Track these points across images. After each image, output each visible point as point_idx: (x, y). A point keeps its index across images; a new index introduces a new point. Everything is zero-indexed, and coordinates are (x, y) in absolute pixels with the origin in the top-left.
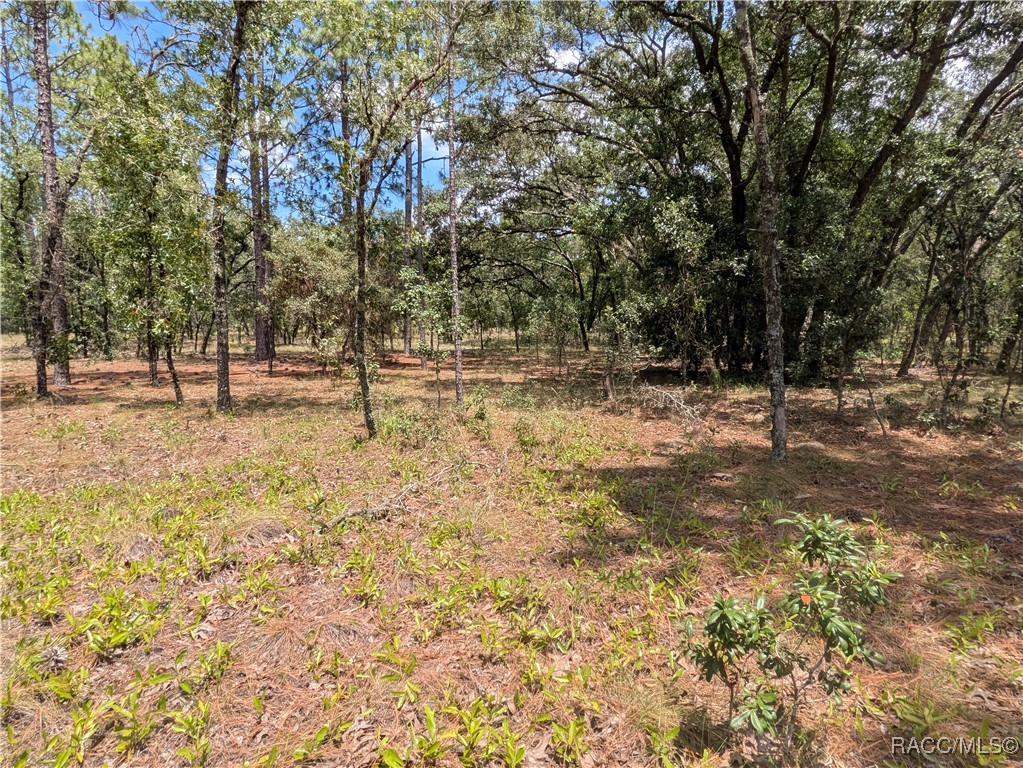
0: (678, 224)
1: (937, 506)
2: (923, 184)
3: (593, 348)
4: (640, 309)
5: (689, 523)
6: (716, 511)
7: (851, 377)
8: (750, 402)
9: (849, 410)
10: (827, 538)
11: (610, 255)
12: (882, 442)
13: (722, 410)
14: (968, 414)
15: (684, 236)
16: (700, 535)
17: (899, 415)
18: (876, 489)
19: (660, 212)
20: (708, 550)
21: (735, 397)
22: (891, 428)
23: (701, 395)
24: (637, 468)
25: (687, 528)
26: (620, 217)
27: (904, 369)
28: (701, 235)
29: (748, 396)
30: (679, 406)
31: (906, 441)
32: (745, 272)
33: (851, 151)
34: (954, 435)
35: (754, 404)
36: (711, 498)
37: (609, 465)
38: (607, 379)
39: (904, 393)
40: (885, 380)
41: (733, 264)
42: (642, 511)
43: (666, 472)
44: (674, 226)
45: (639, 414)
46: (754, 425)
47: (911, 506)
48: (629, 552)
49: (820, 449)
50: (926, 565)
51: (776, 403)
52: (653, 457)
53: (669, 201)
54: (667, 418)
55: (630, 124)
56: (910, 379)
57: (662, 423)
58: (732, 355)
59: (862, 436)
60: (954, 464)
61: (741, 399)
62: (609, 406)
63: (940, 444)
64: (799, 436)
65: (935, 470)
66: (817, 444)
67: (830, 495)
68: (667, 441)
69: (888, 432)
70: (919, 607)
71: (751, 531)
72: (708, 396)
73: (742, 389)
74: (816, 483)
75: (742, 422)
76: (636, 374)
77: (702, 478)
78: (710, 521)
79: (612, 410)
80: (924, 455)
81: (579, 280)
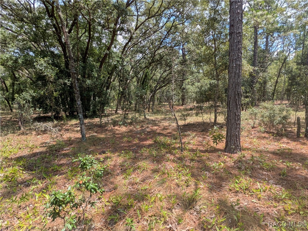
0: (45, 66)
1: (122, 145)
2: (115, 65)
3: (14, 110)
4: (31, 95)
5: (53, 168)
6: (63, 161)
7: (104, 114)
8: (76, 124)
9: (103, 123)
10: (87, 162)
11: (19, 75)
12: (111, 130)
13: (67, 128)
14: (129, 121)
15: (47, 71)
16: (57, 171)
17: (115, 123)
18: (109, 143)
19: (37, 62)
20: (60, 175)
21: (71, 123)
22: (113, 127)
23: (60, 124)
24: (33, 154)
25: (53, 170)
26: (20, 61)
27: (116, 111)
28: (54, 71)
29: (75, 123)
30: (50, 129)
31: (117, 130)
32: (70, 84)
33: (98, 53)
34: (126, 126)
35: (77, 125)
36: (62, 157)
37: (21, 155)
38: (20, 122)
39: (116, 118)
40: (112, 114)
41: (66, 81)
42: (35, 168)
43: (45, 153)
44: (43, 67)
45: (35, 133)
46: (77, 131)
47: (117, 146)
48: (28, 186)
49: (96, 135)
50: (120, 160)
51: (82, 124)
52: (40, 148)
53: (40, 58)
54: (46, 133)
55: (21, 27)
56: (118, 114)
57: (44, 135)
58: (70, 110)
59: (107, 130)
60: (126, 133)
61: (73, 124)
62: (21, 132)
63: (124, 129)
64: (90, 132)
65: (122, 136)
66: (95, 134)
67: (98, 148)
68: (46, 141)
69: (112, 128)
70: (118, 172)
71: (75, 164)
72: (62, 124)
73: (74, 121)
74: (94, 145)
75: (73, 131)
76: (32, 119)
77: (59, 151)
78: (62, 165)
79: (23, 134)
80: (120, 132)
81: (5, 84)
